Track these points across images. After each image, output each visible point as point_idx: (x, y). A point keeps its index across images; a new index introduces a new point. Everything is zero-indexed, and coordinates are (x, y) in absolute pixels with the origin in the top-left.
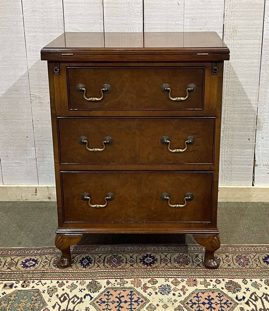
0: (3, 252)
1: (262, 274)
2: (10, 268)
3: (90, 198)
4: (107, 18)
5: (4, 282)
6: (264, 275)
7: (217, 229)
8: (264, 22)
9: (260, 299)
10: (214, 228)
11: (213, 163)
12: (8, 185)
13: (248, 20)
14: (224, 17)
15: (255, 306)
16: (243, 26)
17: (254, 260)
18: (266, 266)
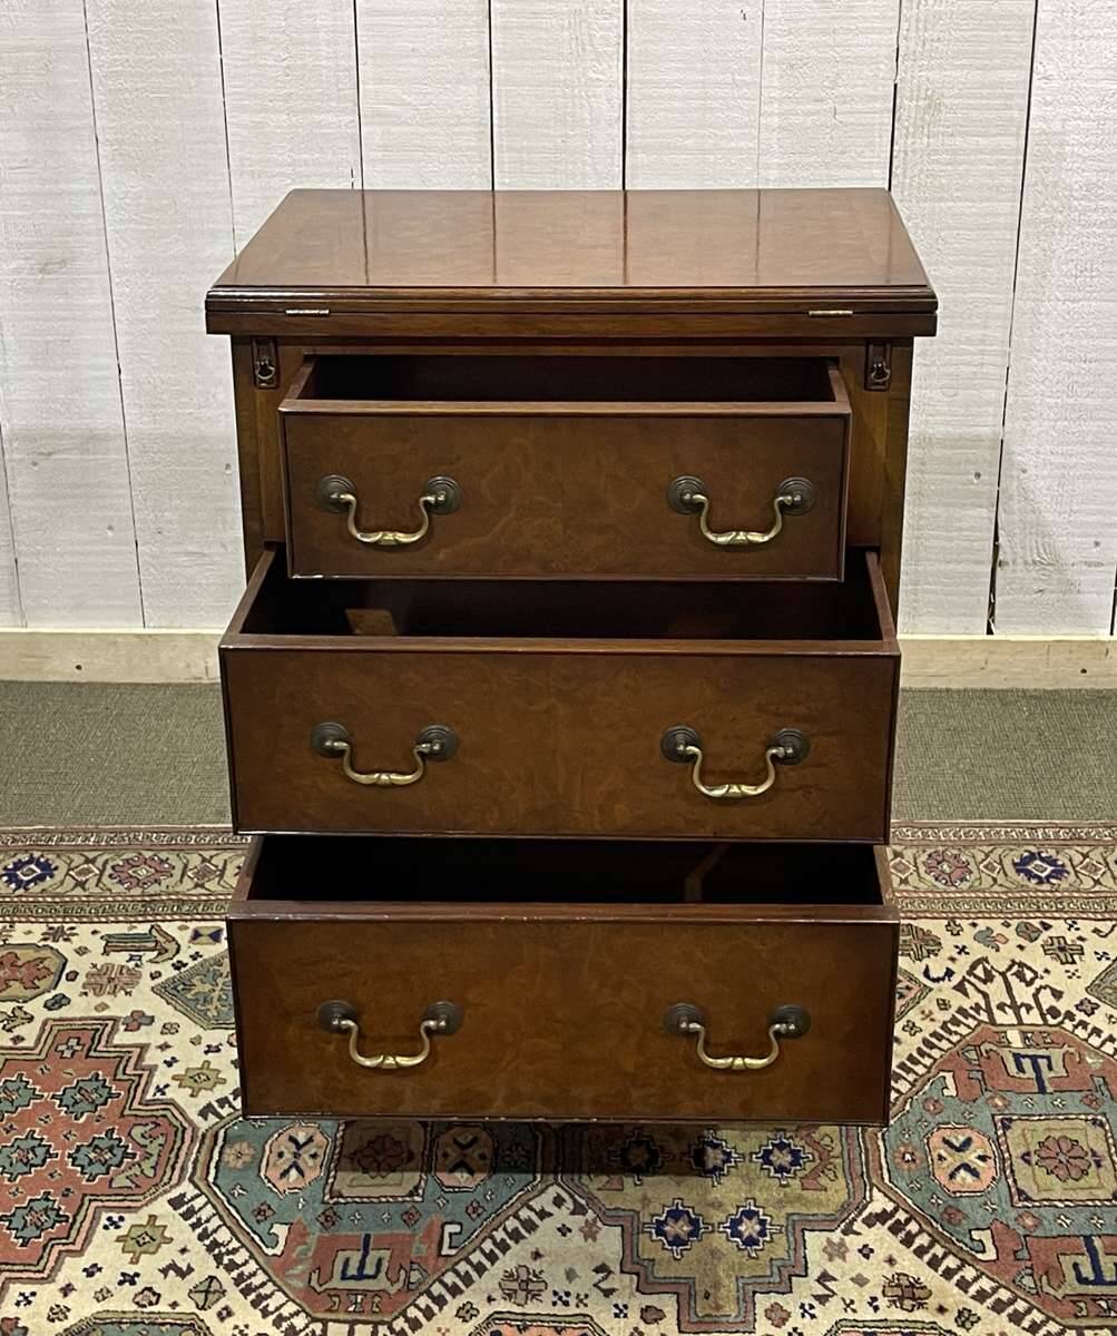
0: (172, 839)
1: (1009, 906)
2: (202, 886)
5: (193, 925)
6: (1017, 909)
9: (1001, 977)
12: (160, 627)
15: (985, 996)
17: (986, 867)
18: (1026, 882)
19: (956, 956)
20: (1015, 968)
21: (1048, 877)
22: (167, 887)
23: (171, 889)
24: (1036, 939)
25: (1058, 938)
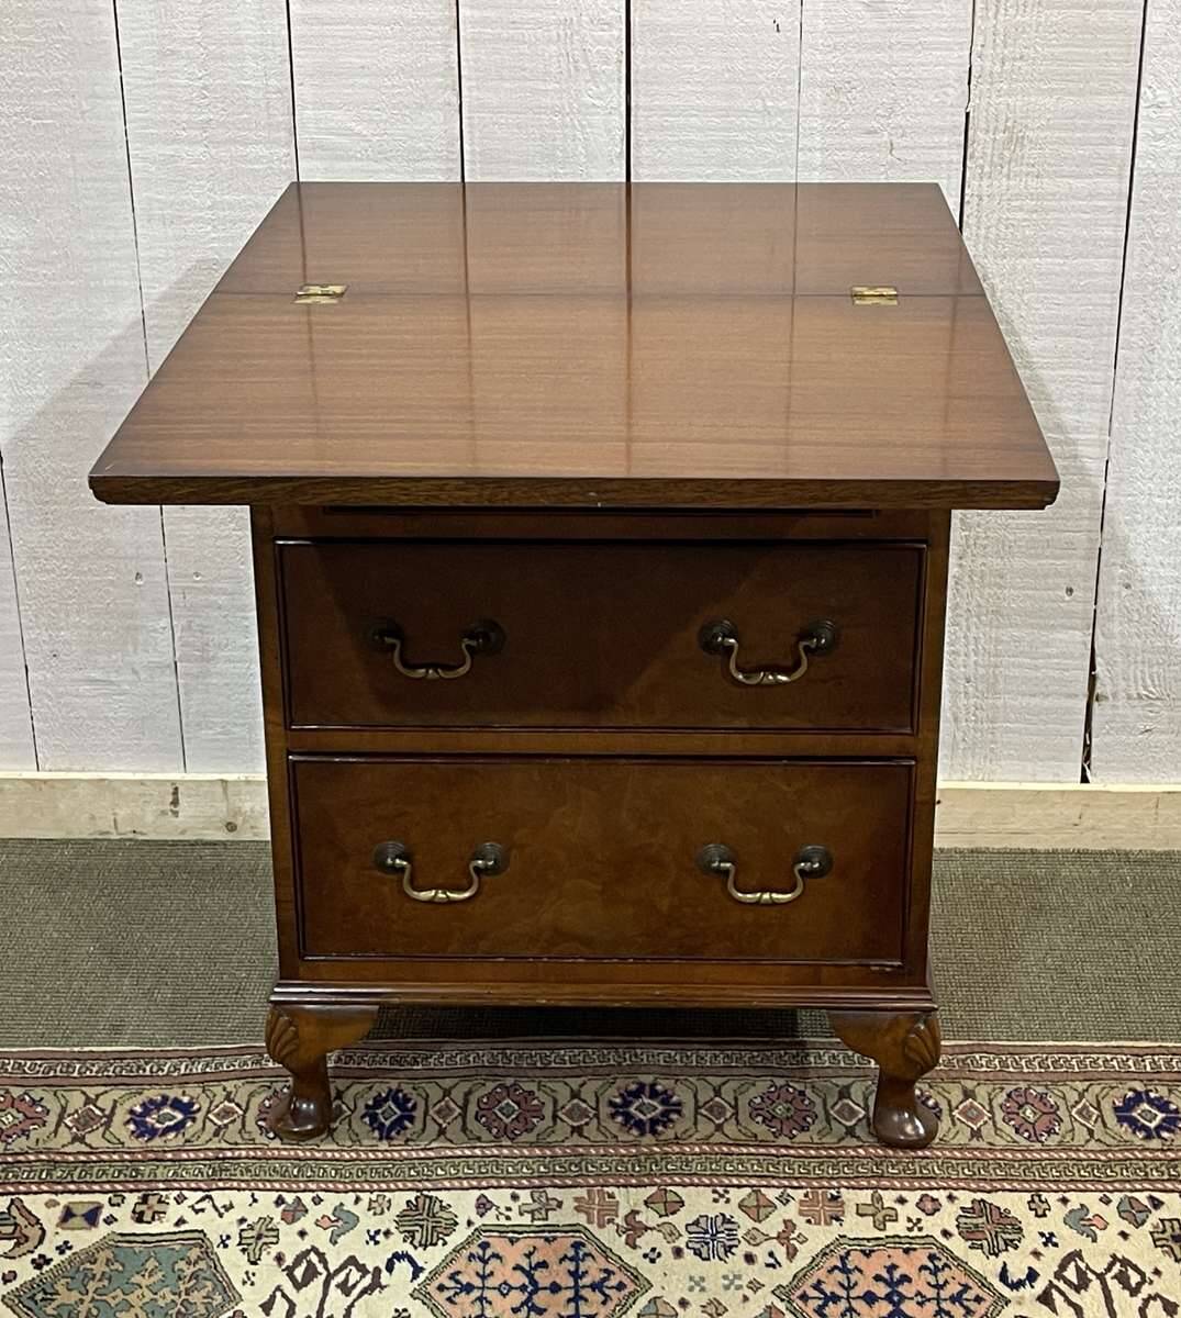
0: (51, 1069)
1: (1108, 1171)
2: (82, 1140)
3: (409, 866)
4: (474, 84)
5: (64, 1200)
6: (1119, 1177)
7: (928, 992)
8: (1141, 101)
9: (1098, 1282)
10: (915, 988)
11: (912, 727)
12: (60, 770)
13: (1070, 93)
14: (969, 83)
15: (1077, 1310)
16: (1049, 120)
17: (1079, 1113)
18: (1129, 1136)
19: (1041, 1249)
20: (1117, 1268)
21: (1159, 1128)
22: (38, 1141)
23: (41, 1145)
24: (1143, 1222)
25: (1170, 1220)
